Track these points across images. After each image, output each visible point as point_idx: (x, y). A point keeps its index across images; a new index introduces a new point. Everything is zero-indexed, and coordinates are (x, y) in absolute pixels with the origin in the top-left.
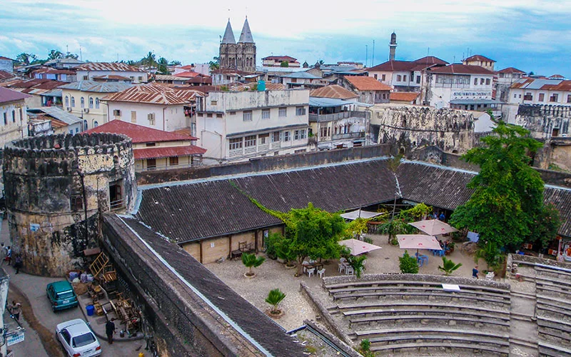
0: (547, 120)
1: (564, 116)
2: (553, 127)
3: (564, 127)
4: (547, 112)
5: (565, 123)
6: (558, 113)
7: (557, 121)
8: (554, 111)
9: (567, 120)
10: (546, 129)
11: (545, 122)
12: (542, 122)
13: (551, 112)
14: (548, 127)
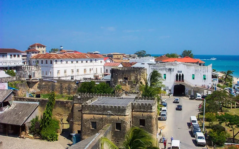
0: (25, 72)
1: (32, 69)
2: (28, 75)
3: (33, 75)
4: (25, 68)
5: (33, 72)
6: (29, 68)
7: (30, 72)
8: (27, 68)
9: (34, 71)
10: (25, 76)
11: (24, 73)
12: (23, 73)
13: (26, 68)
14: (26, 75)
